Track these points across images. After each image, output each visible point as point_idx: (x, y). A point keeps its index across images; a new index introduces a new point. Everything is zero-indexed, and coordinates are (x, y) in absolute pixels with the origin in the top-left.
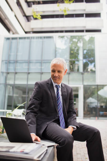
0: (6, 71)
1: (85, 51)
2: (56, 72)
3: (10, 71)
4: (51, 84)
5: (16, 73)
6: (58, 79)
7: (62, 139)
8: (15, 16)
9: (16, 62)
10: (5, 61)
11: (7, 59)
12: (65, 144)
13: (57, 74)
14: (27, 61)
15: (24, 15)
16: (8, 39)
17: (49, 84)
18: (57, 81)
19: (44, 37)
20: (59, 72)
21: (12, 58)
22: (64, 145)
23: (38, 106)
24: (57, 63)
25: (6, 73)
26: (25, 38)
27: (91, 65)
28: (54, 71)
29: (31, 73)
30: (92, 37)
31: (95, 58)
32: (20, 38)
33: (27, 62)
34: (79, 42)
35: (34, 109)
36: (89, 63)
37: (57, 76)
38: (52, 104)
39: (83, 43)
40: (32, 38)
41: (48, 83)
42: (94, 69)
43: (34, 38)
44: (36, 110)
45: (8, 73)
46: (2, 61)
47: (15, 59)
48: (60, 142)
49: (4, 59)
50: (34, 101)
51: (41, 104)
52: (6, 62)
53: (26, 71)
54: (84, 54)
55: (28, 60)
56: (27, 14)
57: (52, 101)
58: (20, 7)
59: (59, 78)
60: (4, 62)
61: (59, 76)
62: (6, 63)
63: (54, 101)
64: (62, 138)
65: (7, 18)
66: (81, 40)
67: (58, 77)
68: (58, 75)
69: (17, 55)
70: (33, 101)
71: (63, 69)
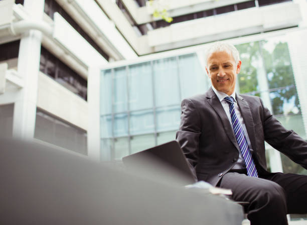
0: (111, 136)
1: (271, 76)
2: (221, 67)
3: (119, 135)
4: (214, 97)
5: (131, 138)
6: (226, 83)
7: (258, 193)
8: (116, 28)
9: (128, 115)
10: (107, 115)
11: (109, 111)
12: (268, 203)
13: (222, 72)
14: (151, 111)
15: (132, 23)
16: (108, 71)
17: (210, 98)
18: (225, 87)
19: (180, 57)
20: (226, 66)
21: (120, 109)
22: (266, 205)
23: (196, 143)
24: (219, 49)
25: (111, 139)
26: (140, 65)
27: (288, 102)
28: (214, 68)
29: (162, 133)
30: (280, 44)
31: (295, 85)
32: (131, 67)
33: (152, 113)
34: (253, 58)
35: (188, 148)
36: (282, 99)
37: (225, 76)
38: (224, 135)
39: (265, 59)
40: (154, 62)
41: (208, 98)
42: (296, 111)
43: (157, 61)
44: (192, 150)
45: (116, 140)
46: (102, 116)
47: (126, 109)
48: (255, 200)
49: (104, 113)
50: (186, 133)
51: (200, 139)
52: (109, 117)
53: (153, 131)
54: (269, 82)
55: (152, 109)
56: (139, 22)
57: (222, 129)
58: (124, 10)
59: (228, 79)
60: (105, 118)
61: (228, 75)
62: (109, 120)
63: (226, 128)
64: (257, 191)
65: (101, 35)
66: (257, 53)
67: (227, 77)
68: (226, 73)
69: (129, 104)
70: (184, 135)
71: (234, 59)
